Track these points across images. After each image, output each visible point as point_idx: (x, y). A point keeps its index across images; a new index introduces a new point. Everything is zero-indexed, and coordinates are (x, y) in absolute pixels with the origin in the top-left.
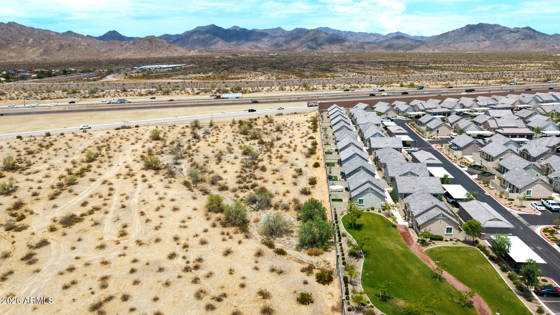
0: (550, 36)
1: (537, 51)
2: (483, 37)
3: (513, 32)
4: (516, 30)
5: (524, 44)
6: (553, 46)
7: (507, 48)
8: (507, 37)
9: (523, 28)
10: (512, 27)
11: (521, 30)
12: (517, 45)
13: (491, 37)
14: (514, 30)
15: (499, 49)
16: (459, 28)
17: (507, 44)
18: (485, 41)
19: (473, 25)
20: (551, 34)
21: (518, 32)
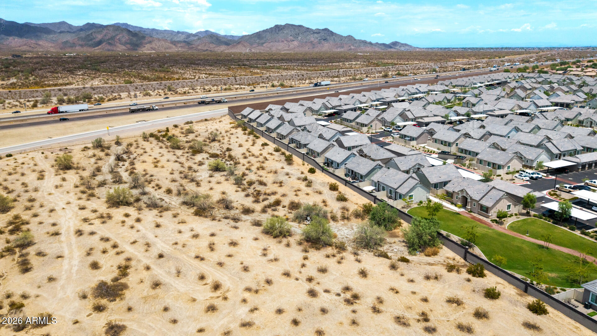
0: (345, 37)
1: (338, 50)
2: (291, 37)
3: (316, 33)
4: (318, 31)
5: (326, 45)
6: (350, 46)
7: (313, 48)
8: (312, 38)
9: (323, 30)
10: (314, 28)
11: (321, 31)
12: (321, 45)
13: (298, 37)
14: (316, 31)
15: (307, 49)
16: (268, 28)
17: (314, 44)
18: (293, 41)
19: (281, 26)
20: (346, 36)
21: (319, 33)
